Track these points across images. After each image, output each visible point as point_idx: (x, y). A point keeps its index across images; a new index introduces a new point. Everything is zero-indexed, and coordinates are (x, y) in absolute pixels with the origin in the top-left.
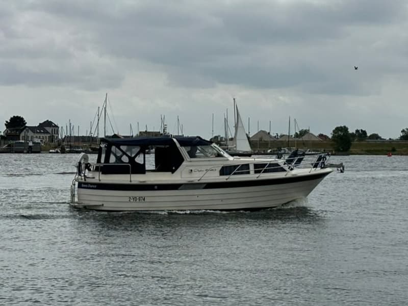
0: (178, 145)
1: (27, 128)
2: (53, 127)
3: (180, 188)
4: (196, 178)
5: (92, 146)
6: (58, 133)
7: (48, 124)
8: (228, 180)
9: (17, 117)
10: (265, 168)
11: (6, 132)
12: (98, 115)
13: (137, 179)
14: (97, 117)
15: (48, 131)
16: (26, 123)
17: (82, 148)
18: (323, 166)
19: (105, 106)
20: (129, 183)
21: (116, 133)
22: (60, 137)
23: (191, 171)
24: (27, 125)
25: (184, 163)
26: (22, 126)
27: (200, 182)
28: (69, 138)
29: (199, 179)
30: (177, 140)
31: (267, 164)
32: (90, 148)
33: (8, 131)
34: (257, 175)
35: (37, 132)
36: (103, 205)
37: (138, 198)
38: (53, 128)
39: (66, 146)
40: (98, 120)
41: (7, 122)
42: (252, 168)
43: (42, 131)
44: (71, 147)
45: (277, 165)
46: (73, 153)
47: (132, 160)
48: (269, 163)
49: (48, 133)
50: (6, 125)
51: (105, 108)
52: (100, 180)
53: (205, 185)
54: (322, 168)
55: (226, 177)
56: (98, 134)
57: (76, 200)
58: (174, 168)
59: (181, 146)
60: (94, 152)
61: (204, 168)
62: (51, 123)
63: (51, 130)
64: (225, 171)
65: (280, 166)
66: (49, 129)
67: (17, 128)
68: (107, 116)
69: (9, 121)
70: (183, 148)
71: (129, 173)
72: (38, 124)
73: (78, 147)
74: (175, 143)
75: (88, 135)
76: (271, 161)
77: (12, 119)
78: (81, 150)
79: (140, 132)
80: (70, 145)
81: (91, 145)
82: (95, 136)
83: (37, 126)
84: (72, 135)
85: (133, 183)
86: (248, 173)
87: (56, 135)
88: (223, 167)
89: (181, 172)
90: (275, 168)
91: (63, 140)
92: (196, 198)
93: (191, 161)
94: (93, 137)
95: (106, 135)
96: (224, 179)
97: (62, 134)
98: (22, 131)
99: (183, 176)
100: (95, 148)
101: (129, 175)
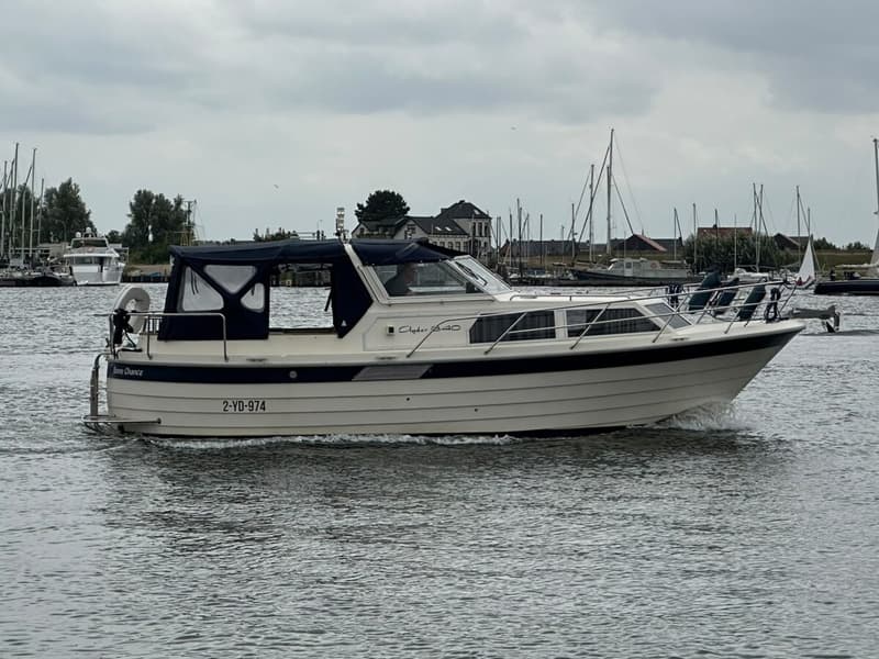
0: (356, 262)
1: (411, 223)
2: (477, 217)
3: (356, 378)
4: (400, 349)
5: (576, 267)
6: (488, 235)
7: (464, 209)
8: (491, 356)
9: (386, 193)
10: (593, 323)
11: (358, 232)
12: (591, 186)
13: (243, 352)
14: (588, 191)
15: (465, 229)
16: (408, 209)
17: (551, 271)
18: (771, 315)
19: (608, 163)
20: (221, 362)
21: (638, 233)
22: (494, 245)
23: (391, 330)
24: (409, 214)
25: (372, 311)
26: (397, 216)
27: (413, 359)
28: (516, 248)
29: (409, 351)
30: (354, 248)
31: (600, 310)
32: (572, 271)
33: (362, 230)
34: (573, 341)
35: (436, 233)
36: (159, 422)
37: (246, 403)
38: (478, 222)
39: (509, 268)
40: (592, 199)
41: (360, 206)
42: (561, 322)
43: (448, 229)
44: (522, 268)
45: (634, 312)
46: (526, 284)
47: (232, 301)
48: (604, 308)
49: (463, 233)
50: (357, 214)
51: (609, 168)
52: (150, 357)
53: (424, 370)
54: (769, 321)
55: (486, 346)
56: (591, 234)
57: (103, 409)
58: (344, 324)
59: (364, 265)
60: (583, 282)
61: (428, 324)
62: (471, 207)
63: (471, 225)
64: (485, 329)
65: (641, 315)
66: (466, 224)
67: (385, 222)
68: (613, 188)
69: (365, 205)
70: (371, 269)
71: (221, 338)
72: (439, 212)
73: (541, 270)
74: (347, 257)
75: (565, 239)
76: (609, 303)
77: (372, 199)
78: (549, 276)
79: (700, 230)
80: (521, 264)
81: (573, 265)
82: (584, 240)
83: (435, 216)
84: (525, 239)
85: (232, 363)
86: (552, 335)
87: (483, 240)
88: (480, 320)
89: (364, 336)
90: (629, 320)
91: (502, 252)
92: (402, 403)
93: (390, 305)
94: (579, 243)
95: (612, 238)
96: (478, 352)
97: (499, 237)
98: (399, 227)
99: (369, 346)
100: (585, 272)
101: (222, 342)
